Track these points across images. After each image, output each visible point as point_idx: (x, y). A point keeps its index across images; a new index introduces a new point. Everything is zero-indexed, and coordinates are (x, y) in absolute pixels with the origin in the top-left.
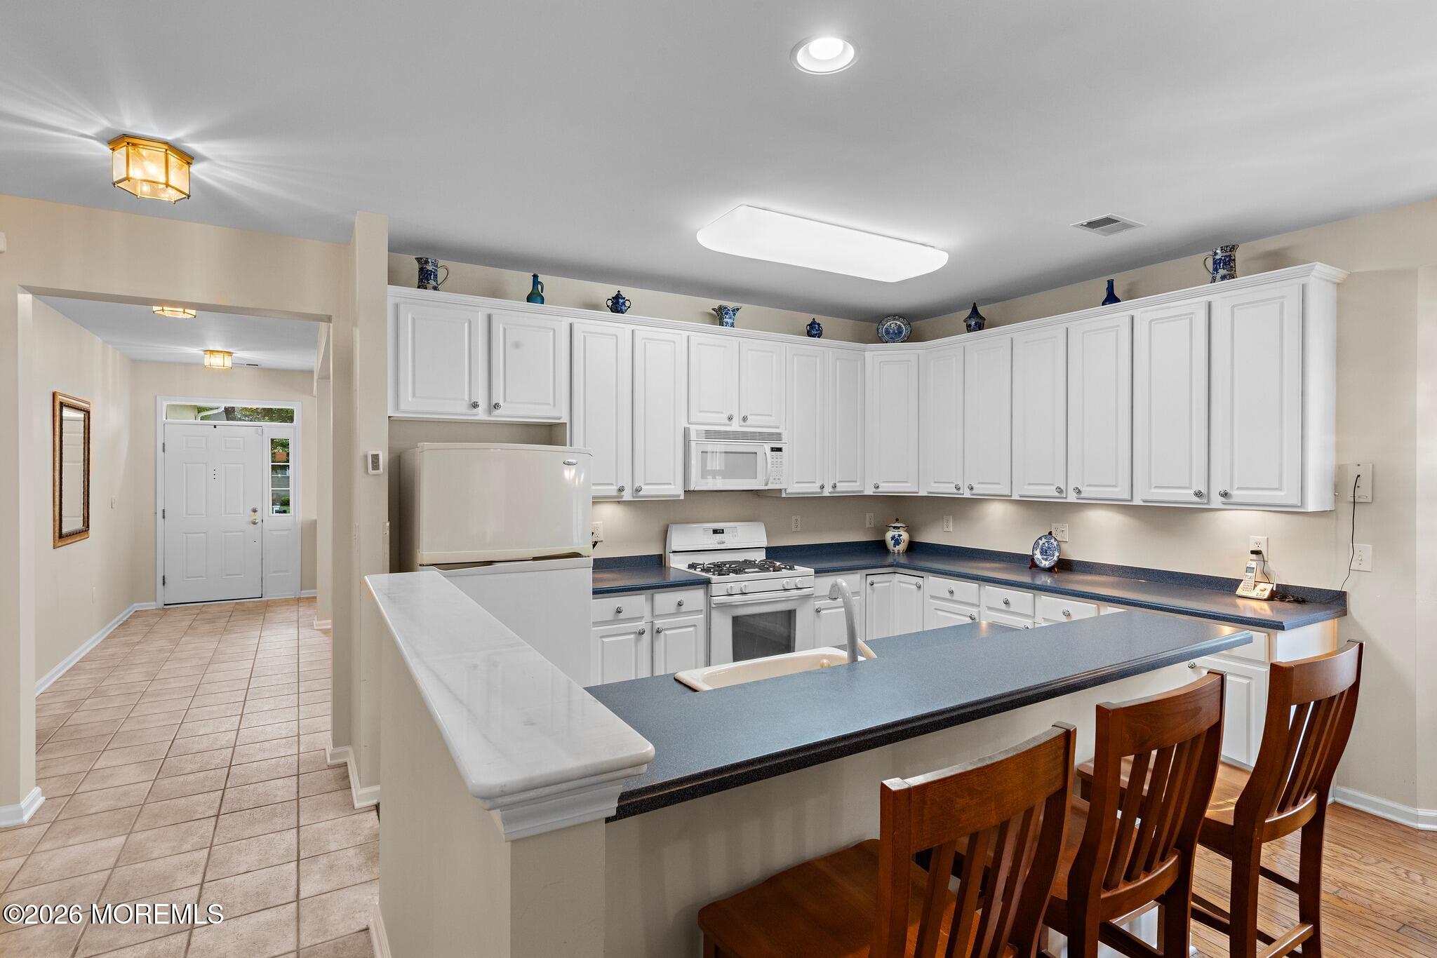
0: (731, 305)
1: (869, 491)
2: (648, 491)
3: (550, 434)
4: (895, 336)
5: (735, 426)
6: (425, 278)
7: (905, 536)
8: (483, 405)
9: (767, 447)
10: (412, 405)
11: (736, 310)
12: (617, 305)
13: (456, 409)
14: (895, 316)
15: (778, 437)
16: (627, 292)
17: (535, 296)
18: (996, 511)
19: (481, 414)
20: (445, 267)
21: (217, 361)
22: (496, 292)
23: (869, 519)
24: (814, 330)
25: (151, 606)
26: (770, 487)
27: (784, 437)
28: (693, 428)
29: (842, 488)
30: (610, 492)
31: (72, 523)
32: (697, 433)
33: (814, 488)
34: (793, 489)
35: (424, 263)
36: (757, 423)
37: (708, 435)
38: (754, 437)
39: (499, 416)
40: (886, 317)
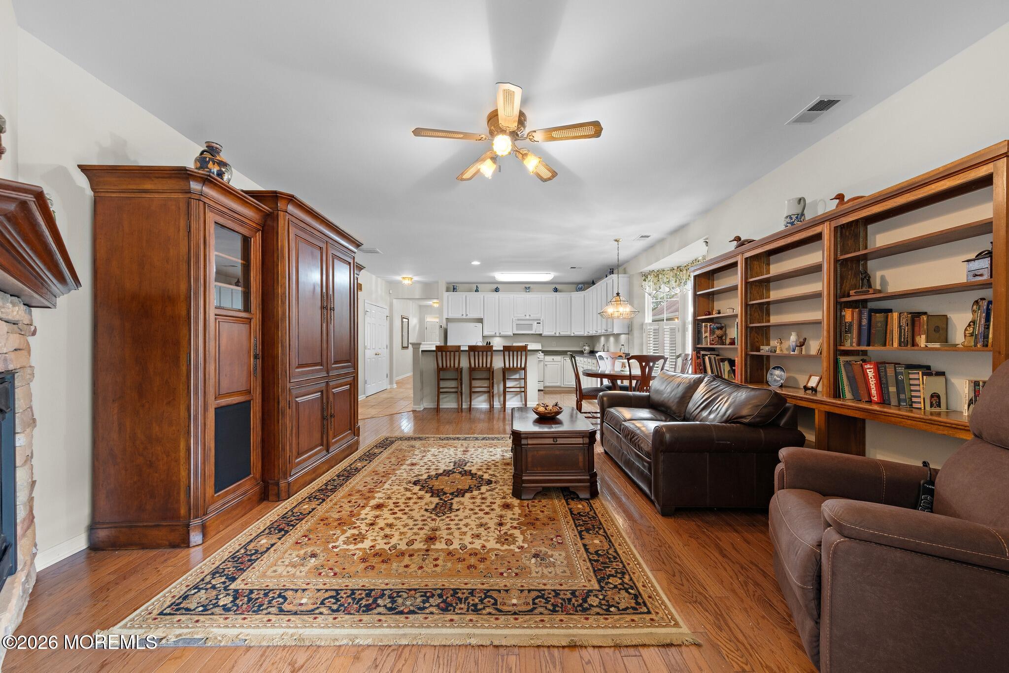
0: (527, 286)
1: (572, 335)
2: (503, 333)
3: (481, 321)
4: (581, 289)
5: (528, 317)
6: (454, 289)
7: (587, 348)
8: (464, 315)
9: (536, 323)
10: (451, 316)
11: (529, 288)
12: (497, 290)
13: (459, 316)
14: (581, 283)
15: (540, 320)
16: (499, 287)
17: (477, 291)
19: (464, 317)
20: (459, 287)
21: (435, 305)
22: (470, 291)
23: (581, 343)
24: (556, 290)
26: (537, 333)
27: (542, 320)
29: (563, 334)
30: (493, 333)
31: (405, 345)
32: (515, 319)
33: (552, 334)
34: (545, 333)
35: (454, 286)
36: (533, 316)
37: (518, 320)
38: (532, 320)
39: (468, 317)
40: (578, 284)
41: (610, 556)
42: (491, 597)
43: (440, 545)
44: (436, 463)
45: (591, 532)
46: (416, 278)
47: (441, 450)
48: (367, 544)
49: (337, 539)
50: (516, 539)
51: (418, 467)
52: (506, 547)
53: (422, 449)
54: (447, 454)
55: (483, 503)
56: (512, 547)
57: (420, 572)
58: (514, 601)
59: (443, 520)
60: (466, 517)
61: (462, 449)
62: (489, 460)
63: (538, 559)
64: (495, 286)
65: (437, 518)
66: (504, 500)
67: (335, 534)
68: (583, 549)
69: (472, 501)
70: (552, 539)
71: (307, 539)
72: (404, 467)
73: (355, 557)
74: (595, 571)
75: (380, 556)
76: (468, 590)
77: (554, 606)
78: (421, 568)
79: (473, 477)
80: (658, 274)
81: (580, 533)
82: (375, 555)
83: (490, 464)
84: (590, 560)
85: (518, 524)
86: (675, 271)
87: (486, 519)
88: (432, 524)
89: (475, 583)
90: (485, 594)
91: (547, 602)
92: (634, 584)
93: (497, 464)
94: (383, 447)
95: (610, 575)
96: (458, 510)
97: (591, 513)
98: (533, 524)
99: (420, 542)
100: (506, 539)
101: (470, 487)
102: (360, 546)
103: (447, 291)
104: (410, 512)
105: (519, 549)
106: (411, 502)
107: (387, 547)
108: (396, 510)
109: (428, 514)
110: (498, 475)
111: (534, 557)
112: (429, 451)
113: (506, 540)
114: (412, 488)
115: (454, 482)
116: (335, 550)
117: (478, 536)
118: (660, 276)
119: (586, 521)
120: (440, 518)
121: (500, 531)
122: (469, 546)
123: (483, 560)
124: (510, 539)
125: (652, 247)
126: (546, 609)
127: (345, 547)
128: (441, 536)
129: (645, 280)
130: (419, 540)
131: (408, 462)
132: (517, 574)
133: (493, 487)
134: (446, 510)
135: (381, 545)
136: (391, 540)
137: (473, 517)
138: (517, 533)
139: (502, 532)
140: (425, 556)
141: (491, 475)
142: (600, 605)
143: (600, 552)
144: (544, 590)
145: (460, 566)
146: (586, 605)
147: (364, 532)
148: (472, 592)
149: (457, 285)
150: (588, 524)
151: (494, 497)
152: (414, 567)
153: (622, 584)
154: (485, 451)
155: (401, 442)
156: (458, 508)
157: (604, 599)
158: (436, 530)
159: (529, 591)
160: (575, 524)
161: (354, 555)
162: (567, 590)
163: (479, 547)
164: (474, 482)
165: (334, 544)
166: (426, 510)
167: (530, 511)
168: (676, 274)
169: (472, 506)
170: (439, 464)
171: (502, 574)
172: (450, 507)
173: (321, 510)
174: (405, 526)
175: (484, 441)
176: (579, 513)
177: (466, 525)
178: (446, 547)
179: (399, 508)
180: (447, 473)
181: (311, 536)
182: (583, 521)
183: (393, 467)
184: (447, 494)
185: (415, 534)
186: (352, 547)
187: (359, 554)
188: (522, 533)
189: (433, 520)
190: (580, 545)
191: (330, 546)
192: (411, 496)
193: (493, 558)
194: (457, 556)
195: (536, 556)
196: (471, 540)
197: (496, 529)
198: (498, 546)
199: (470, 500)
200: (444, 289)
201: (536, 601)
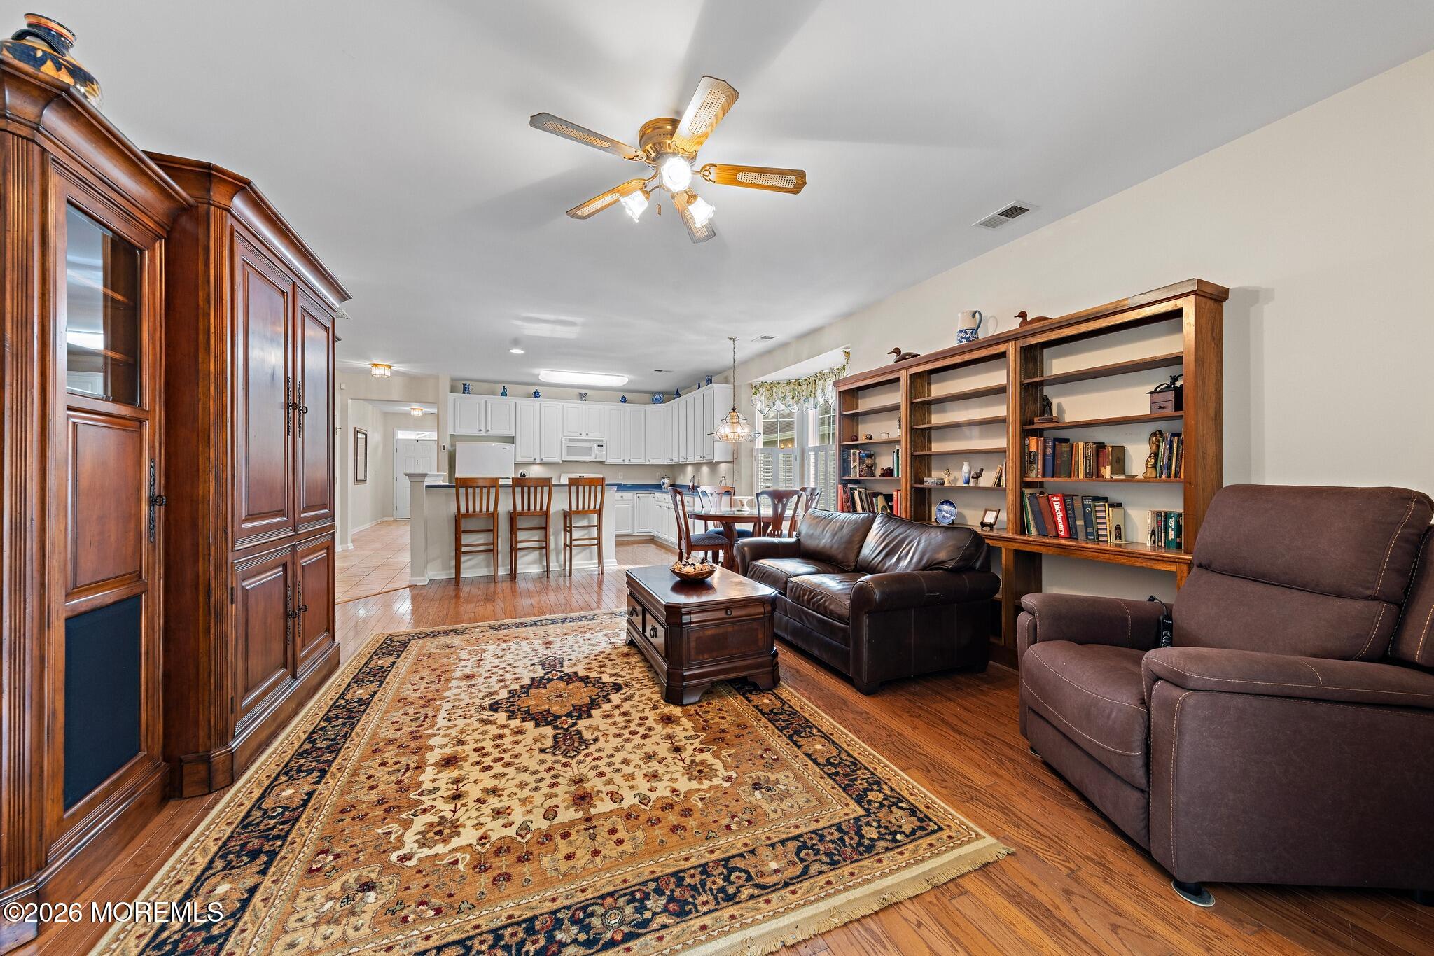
0: (583, 391)
1: (647, 463)
2: (545, 460)
3: (511, 440)
4: (659, 401)
5: (584, 437)
6: (465, 389)
7: (667, 481)
8: (483, 429)
9: (596, 445)
10: (460, 431)
11: (586, 394)
12: (536, 395)
13: (475, 432)
14: (659, 393)
15: (602, 441)
16: (540, 389)
17: (504, 394)
18: (690, 469)
19: (483, 433)
20: (474, 386)
21: (415, 413)
22: (493, 393)
23: (659, 474)
24: (624, 400)
25: (391, 519)
26: (597, 460)
27: (605, 442)
28: (564, 438)
29: (634, 461)
30: (532, 460)
31: (361, 477)
32: (566, 439)
33: (620, 461)
34: (609, 461)
35: (464, 385)
36: (592, 436)
37: (570, 440)
38: (590, 441)
39: (489, 434)
40: (655, 393)
41: (847, 763)
42: (736, 869)
43: (603, 806)
44: (509, 668)
45: (803, 734)
46: (397, 367)
47: (504, 646)
48: (468, 836)
49: (400, 842)
50: (714, 767)
51: (481, 680)
52: (706, 784)
53: (469, 648)
54: (520, 652)
55: (629, 721)
56: (716, 781)
57: (598, 860)
58: (773, 865)
59: (582, 762)
60: (617, 749)
61: (540, 641)
62: (596, 653)
63: (763, 790)
64: (533, 389)
65: (570, 761)
66: (658, 711)
67: (390, 833)
68: (809, 762)
69: (609, 721)
70: (761, 756)
71: (331, 858)
72: (454, 683)
73: (461, 866)
74: (844, 789)
75: (508, 850)
76: (695, 868)
77: (829, 855)
78: (596, 853)
79: (586, 683)
80: (772, 386)
81: (790, 738)
82: (498, 852)
83: (600, 658)
84: (829, 775)
85: (701, 743)
86: (792, 385)
87: (650, 748)
88: (568, 773)
89: (698, 854)
90: (725, 866)
91: (817, 853)
92: (899, 794)
93: (612, 657)
94: (391, 655)
95: (866, 790)
96: (596, 740)
97: (786, 707)
98: (723, 740)
99: (567, 808)
100: (698, 771)
101: (592, 701)
102: (455, 842)
103: (453, 390)
104: (516, 761)
105: (727, 781)
106: (507, 742)
107: (511, 832)
108: (487, 761)
109: (549, 757)
110: (623, 673)
111: (755, 789)
112: (484, 651)
113: (700, 771)
114: (492, 718)
115: (560, 696)
116: (408, 863)
117: (655, 776)
118: (775, 390)
119: (787, 721)
120: (575, 760)
121: (683, 760)
122: (653, 796)
123: (687, 812)
124: (706, 770)
125: (769, 352)
126: (822, 863)
127: (426, 852)
128: (596, 789)
129: (755, 394)
130: (562, 806)
131: (458, 674)
132: (750, 822)
133: (628, 694)
134: (576, 744)
135: (497, 831)
136: (511, 818)
137: (628, 746)
138: (707, 757)
139: (688, 761)
140: (591, 831)
141: (613, 675)
142: (882, 837)
143: (832, 760)
144: (801, 835)
145: (658, 832)
146: (866, 842)
147: (449, 815)
148: (704, 869)
149: (471, 383)
150: (792, 723)
151: (639, 709)
152: (583, 857)
153: (886, 797)
154: (579, 638)
155: (420, 642)
156: (594, 737)
157: (880, 826)
158: (582, 781)
159: (783, 842)
160: (777, 728)
161: (456, 862)
162: (830, 827)
163: (668, 793)
164: (594, 691)
165: (400, 853)
166: (542, 751)
167: (705, 721)
168: (793, 389)
169: (614, 730)
170: (516, 670)
171: (728, 827)
172: (581, 738)
173: (330, 790)
174: (522, 785)
175: (567, 624)
176: (771, 711)
177: (626, 762)
178: (615, 806)
179: (491, 758)
180: (537, 683)
181: (337, 849)
182: (784, 721)
183: (433, 687)
184: (560, 717)
185: (550, 796)
186: (440, 849)
187: (464, 858)
188: (717, 756)
189: (565, 765)
190: (802, 756)
191: (394, 857)
192: (500, 732)
193: (700, 804)
194: (644, 817)
195: (757, 786)
196: (648, 785)
197: (674, 758)
198: (694, 785)
199: (605, 721)
200: (448, 388)
201: (802, 855)
